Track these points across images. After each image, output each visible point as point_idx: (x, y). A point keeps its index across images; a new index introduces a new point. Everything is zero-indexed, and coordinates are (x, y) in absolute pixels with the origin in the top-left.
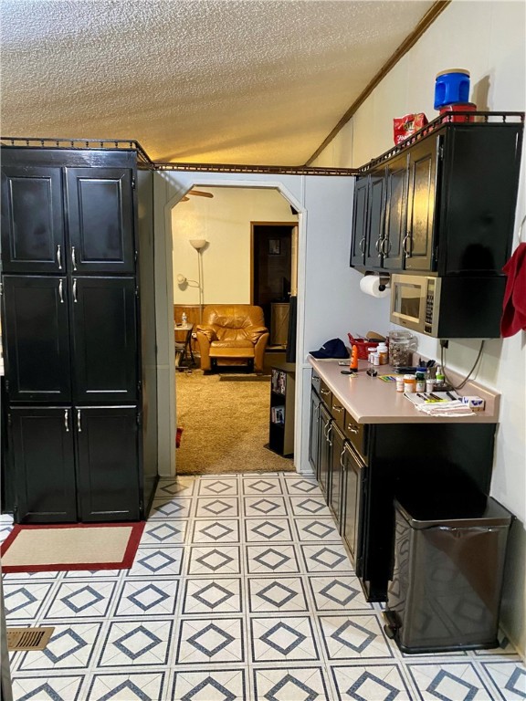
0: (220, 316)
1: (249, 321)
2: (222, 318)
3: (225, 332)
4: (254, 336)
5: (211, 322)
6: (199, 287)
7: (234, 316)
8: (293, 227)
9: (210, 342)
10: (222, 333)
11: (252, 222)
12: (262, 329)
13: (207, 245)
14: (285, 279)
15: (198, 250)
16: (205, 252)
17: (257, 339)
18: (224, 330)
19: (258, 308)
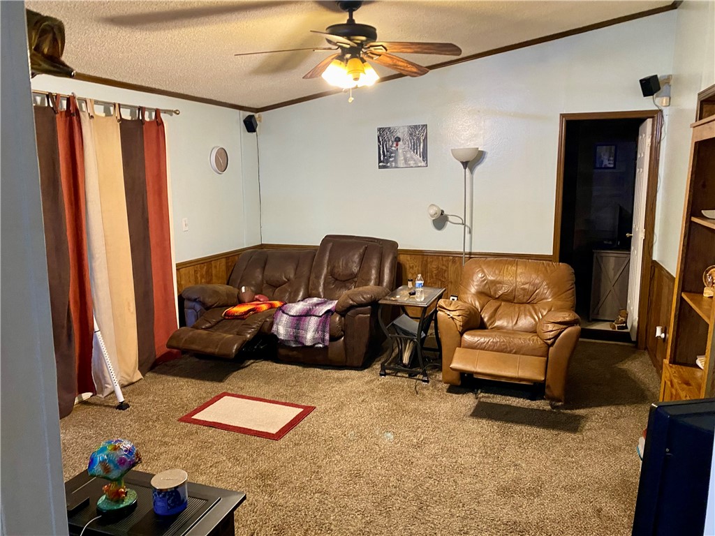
0: (491, 278)
1: (546, 292)
2: (494, 283)
3: (496, 310)
4: (550, 330)
5: (473, 290)
6: (464, 224)
7: (517, 278)
8: (642, 121)
9: (462, 334)
10: (491, 310)
11: (563, 116)
12: (567, 316)
13: (479, 156)
14: (621, 209)
15: (465, 164)
16: (479, 169)
17: (556, 337)
18: (496, 304)
19: (564, 269)
